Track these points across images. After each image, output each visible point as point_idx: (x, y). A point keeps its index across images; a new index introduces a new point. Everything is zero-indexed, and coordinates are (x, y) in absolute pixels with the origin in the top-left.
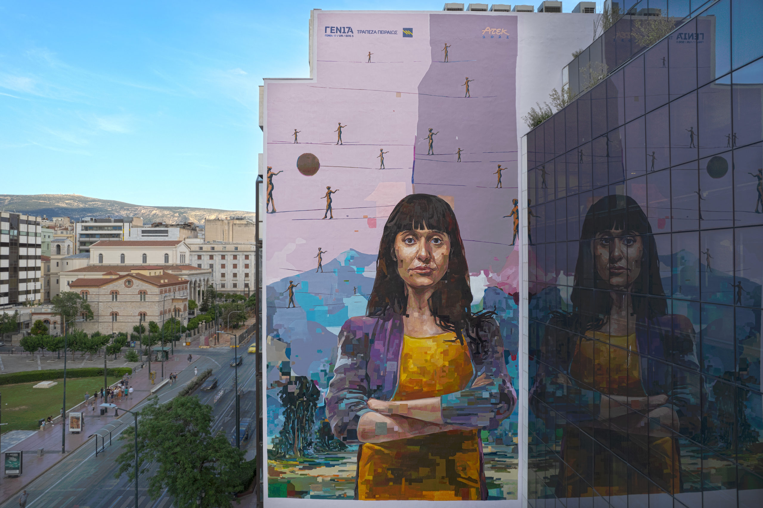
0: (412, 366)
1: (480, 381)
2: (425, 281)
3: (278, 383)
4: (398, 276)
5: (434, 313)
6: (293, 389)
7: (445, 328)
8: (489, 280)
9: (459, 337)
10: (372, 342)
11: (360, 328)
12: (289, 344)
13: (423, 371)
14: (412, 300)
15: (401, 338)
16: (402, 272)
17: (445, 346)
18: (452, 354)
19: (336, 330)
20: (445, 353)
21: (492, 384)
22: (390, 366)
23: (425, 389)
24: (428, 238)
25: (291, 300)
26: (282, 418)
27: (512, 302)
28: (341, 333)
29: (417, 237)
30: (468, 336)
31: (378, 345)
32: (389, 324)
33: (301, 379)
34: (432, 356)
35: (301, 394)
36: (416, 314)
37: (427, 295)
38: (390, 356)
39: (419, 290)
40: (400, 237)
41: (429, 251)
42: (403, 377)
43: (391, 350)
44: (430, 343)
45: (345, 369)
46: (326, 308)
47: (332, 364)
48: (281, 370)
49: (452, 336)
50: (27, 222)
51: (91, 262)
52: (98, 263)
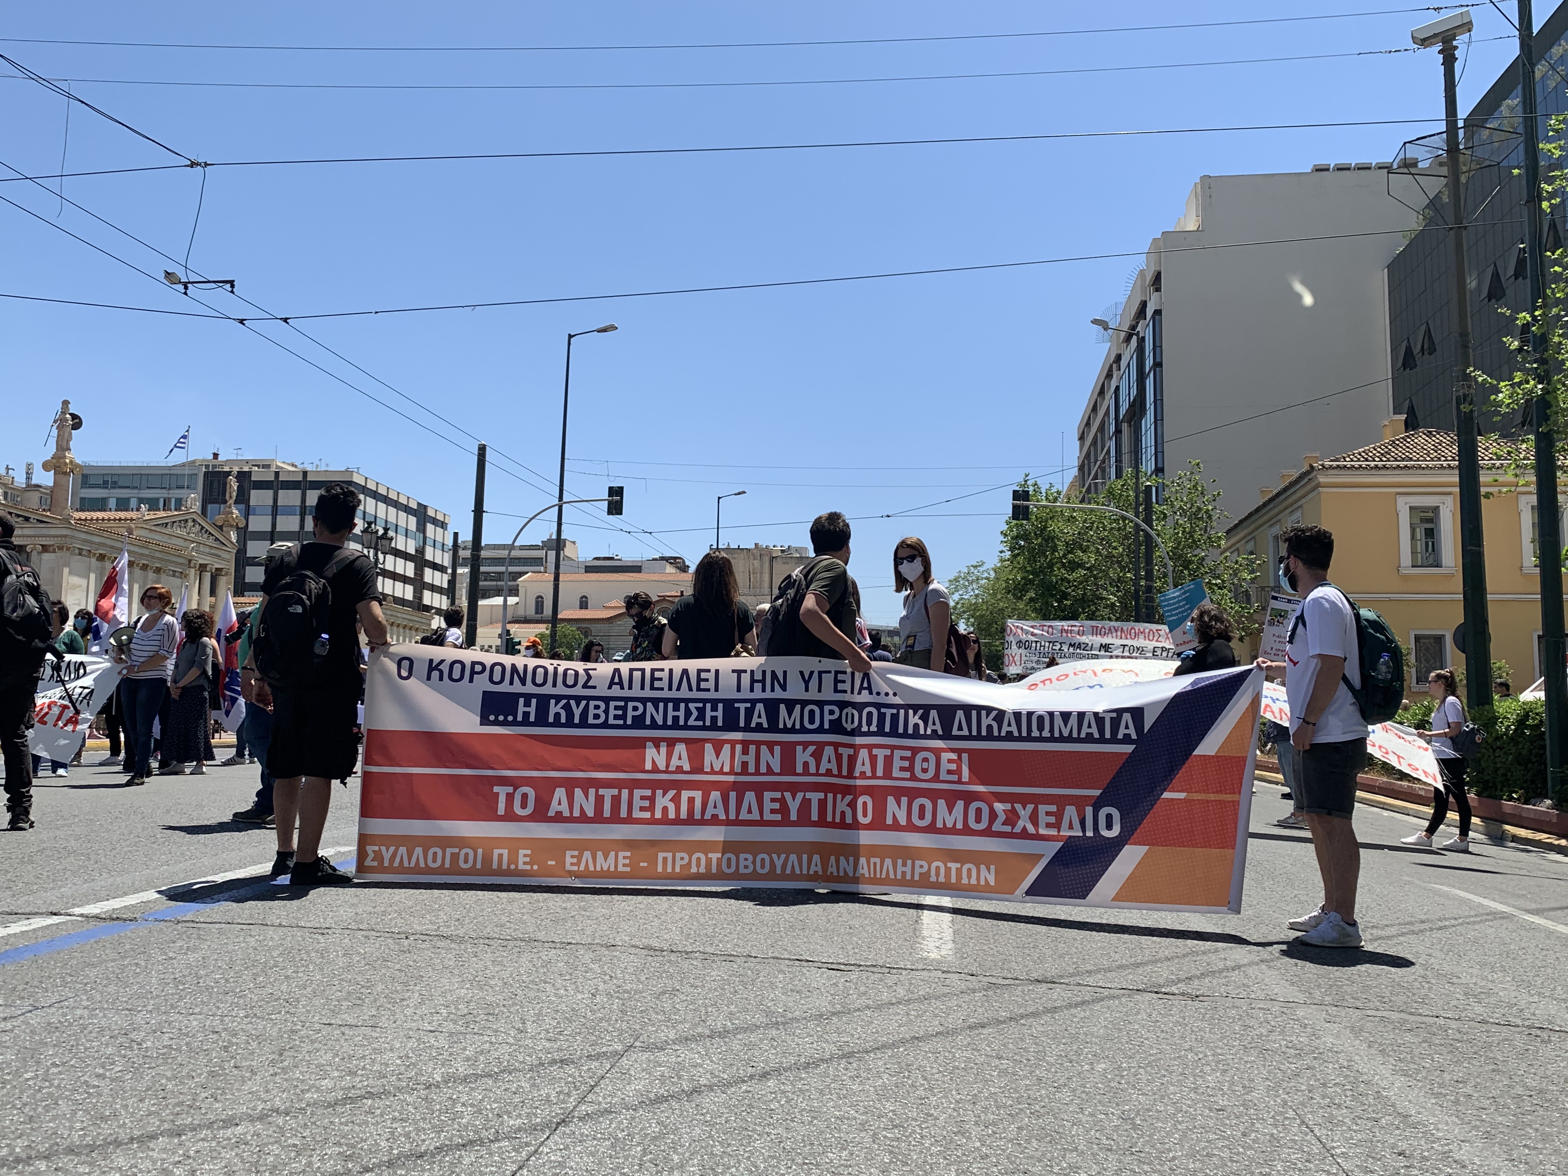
50: (435, 521)
51: (521, 612)
52: (533, 613)
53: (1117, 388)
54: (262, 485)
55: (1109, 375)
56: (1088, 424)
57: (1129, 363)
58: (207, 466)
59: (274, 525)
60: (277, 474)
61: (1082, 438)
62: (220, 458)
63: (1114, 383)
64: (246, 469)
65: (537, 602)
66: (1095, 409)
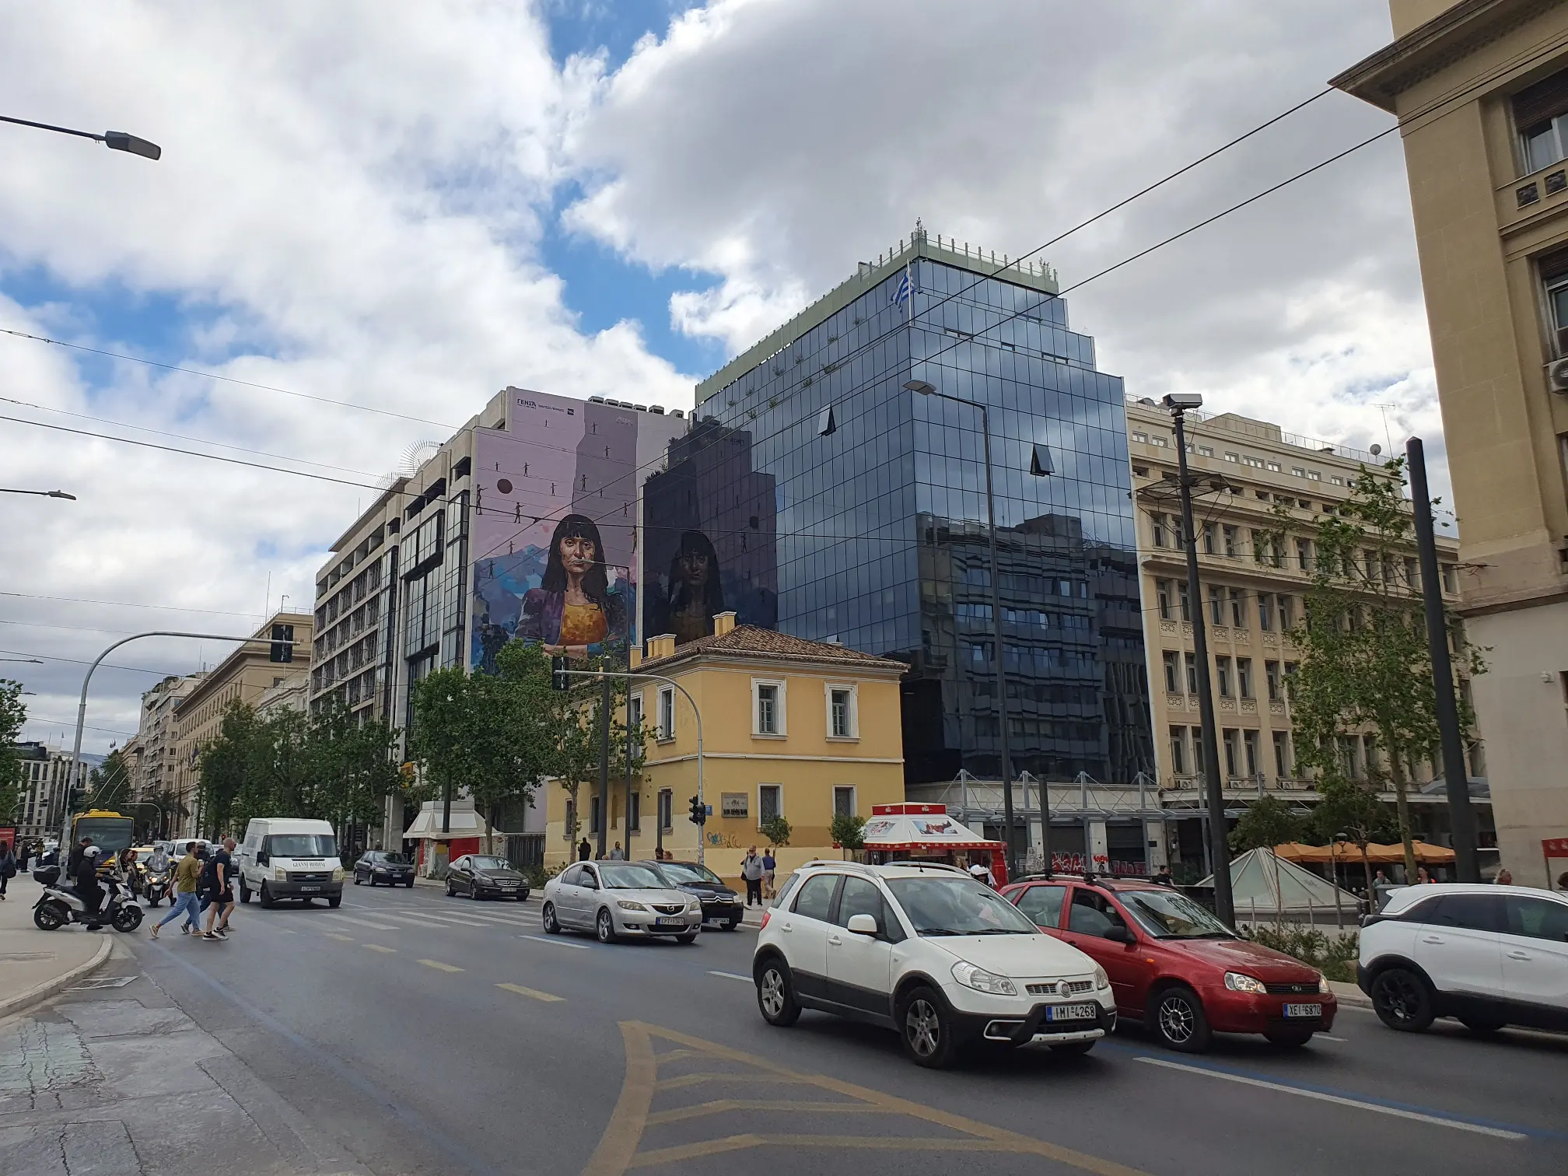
0: (570, 624)
1: (612, 636)
2: (579, 570)
3: (480, 628)
4: (562, 565)
5: (584, 591)
6: (489, 632)
7: (591, 601)
8: (619, 573)
9: (599, 607)
10: (544, 605)
11: (536, 596)
12: (488, 603)
13: (576, 627)
14: (570, 582)
15: (563, 604)
16: (564, 562)
17: (591, 612)
18: (595, 618)
19: (521, 596)
20: (591, 616)
21: (619, 639)
22: (555, 622)
23: (578, 639)
24: (581, 543)
25: (491, 573)
26: (482, 652)
27: (632, 589)
28: (524, 597)
29: (574, 542)
30: (605, 607)
31: (548, 608)
32: (555, 595)
33: (496, 627)
34: (583, 618)
35: (495, 637)
36: (573, 590)
37: (580, 579)
38: (556, 615)
39: (575, 575)
40: (563, 540)
41: (581, 551)
42: (564, 630)
43: (557, 612)
44: (581, 609)
45: (525, 622)
46: (514, 581)
47: (518, 619)
48: (482, 619)
49: (595, 606)
53: (395, 550)
55: (378, 537)
56: (336, 574)
57: (418, 529)
61: (322, 585)
63: (390, 541)
66: (349, 562)
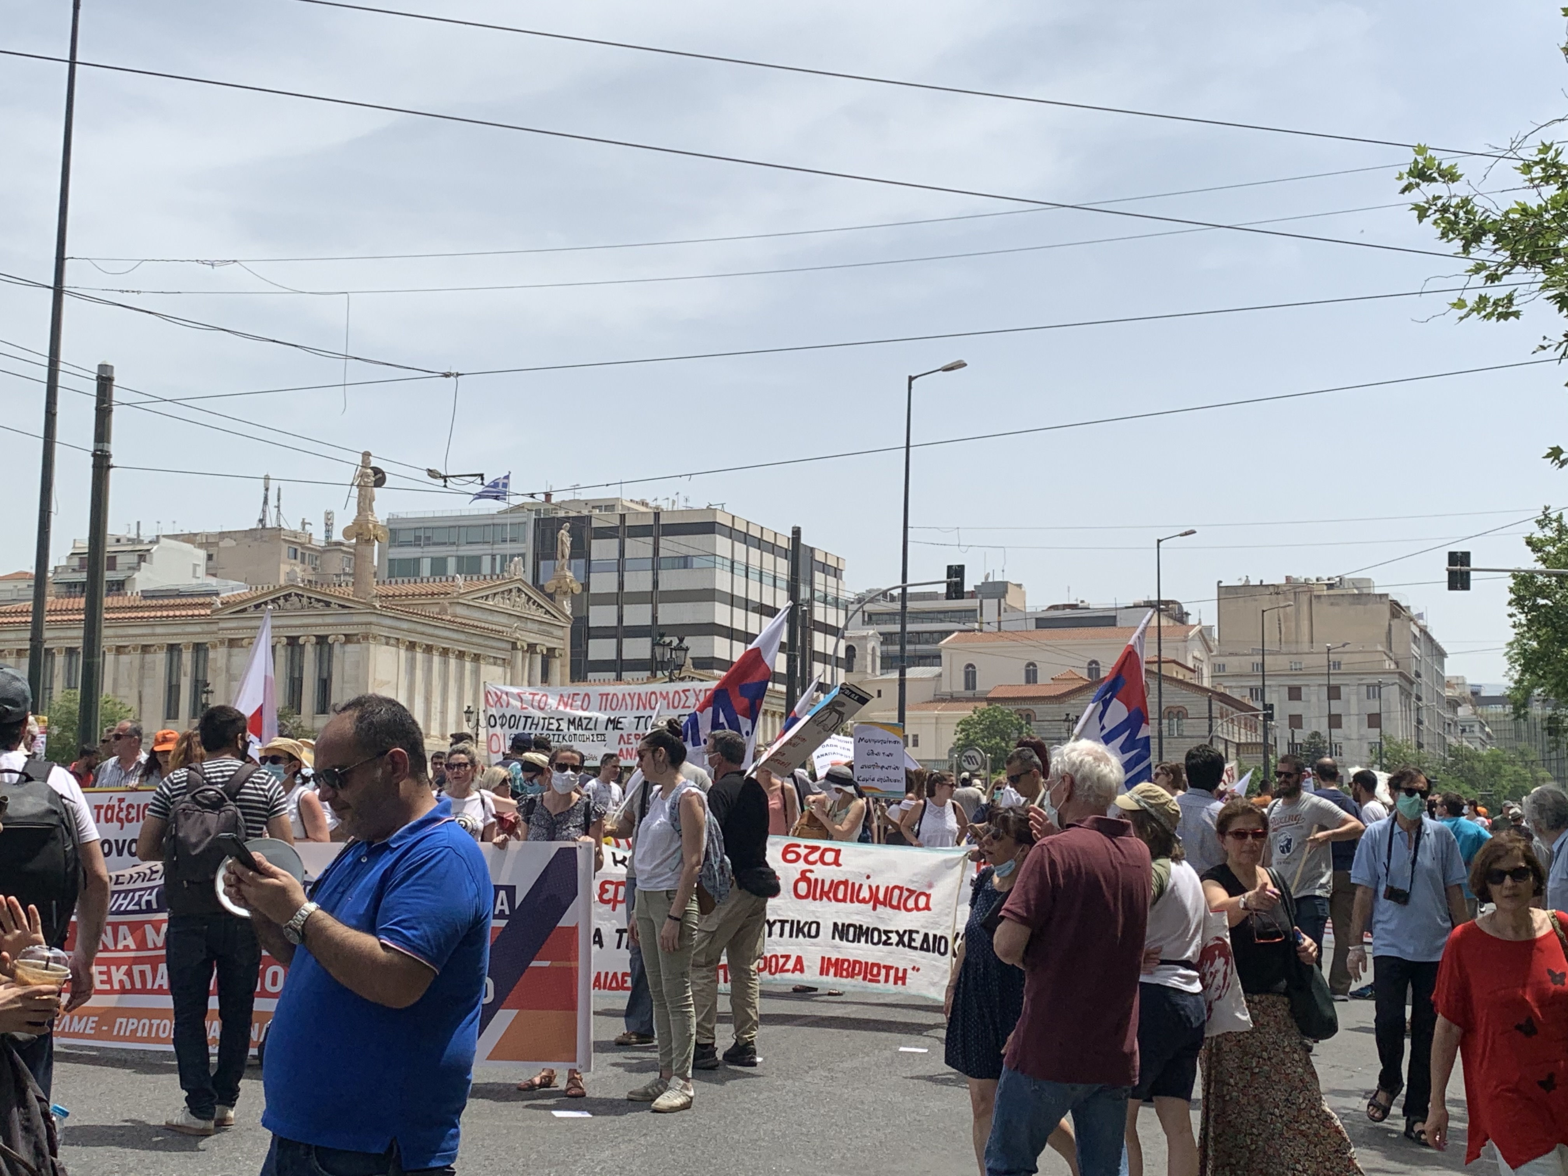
50: (825, 568)
51: (945, 689)
52: (963, 689)
54: (604, 533)
58: (538, 512)
59: (621, 585)
60: (623, 517)
62: (554, 500)
64: (585, 512)
65: (967, 674)
